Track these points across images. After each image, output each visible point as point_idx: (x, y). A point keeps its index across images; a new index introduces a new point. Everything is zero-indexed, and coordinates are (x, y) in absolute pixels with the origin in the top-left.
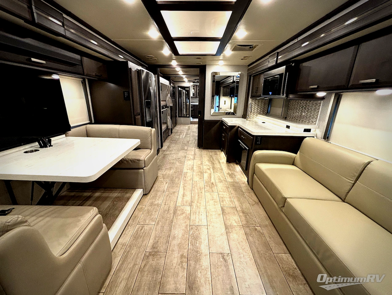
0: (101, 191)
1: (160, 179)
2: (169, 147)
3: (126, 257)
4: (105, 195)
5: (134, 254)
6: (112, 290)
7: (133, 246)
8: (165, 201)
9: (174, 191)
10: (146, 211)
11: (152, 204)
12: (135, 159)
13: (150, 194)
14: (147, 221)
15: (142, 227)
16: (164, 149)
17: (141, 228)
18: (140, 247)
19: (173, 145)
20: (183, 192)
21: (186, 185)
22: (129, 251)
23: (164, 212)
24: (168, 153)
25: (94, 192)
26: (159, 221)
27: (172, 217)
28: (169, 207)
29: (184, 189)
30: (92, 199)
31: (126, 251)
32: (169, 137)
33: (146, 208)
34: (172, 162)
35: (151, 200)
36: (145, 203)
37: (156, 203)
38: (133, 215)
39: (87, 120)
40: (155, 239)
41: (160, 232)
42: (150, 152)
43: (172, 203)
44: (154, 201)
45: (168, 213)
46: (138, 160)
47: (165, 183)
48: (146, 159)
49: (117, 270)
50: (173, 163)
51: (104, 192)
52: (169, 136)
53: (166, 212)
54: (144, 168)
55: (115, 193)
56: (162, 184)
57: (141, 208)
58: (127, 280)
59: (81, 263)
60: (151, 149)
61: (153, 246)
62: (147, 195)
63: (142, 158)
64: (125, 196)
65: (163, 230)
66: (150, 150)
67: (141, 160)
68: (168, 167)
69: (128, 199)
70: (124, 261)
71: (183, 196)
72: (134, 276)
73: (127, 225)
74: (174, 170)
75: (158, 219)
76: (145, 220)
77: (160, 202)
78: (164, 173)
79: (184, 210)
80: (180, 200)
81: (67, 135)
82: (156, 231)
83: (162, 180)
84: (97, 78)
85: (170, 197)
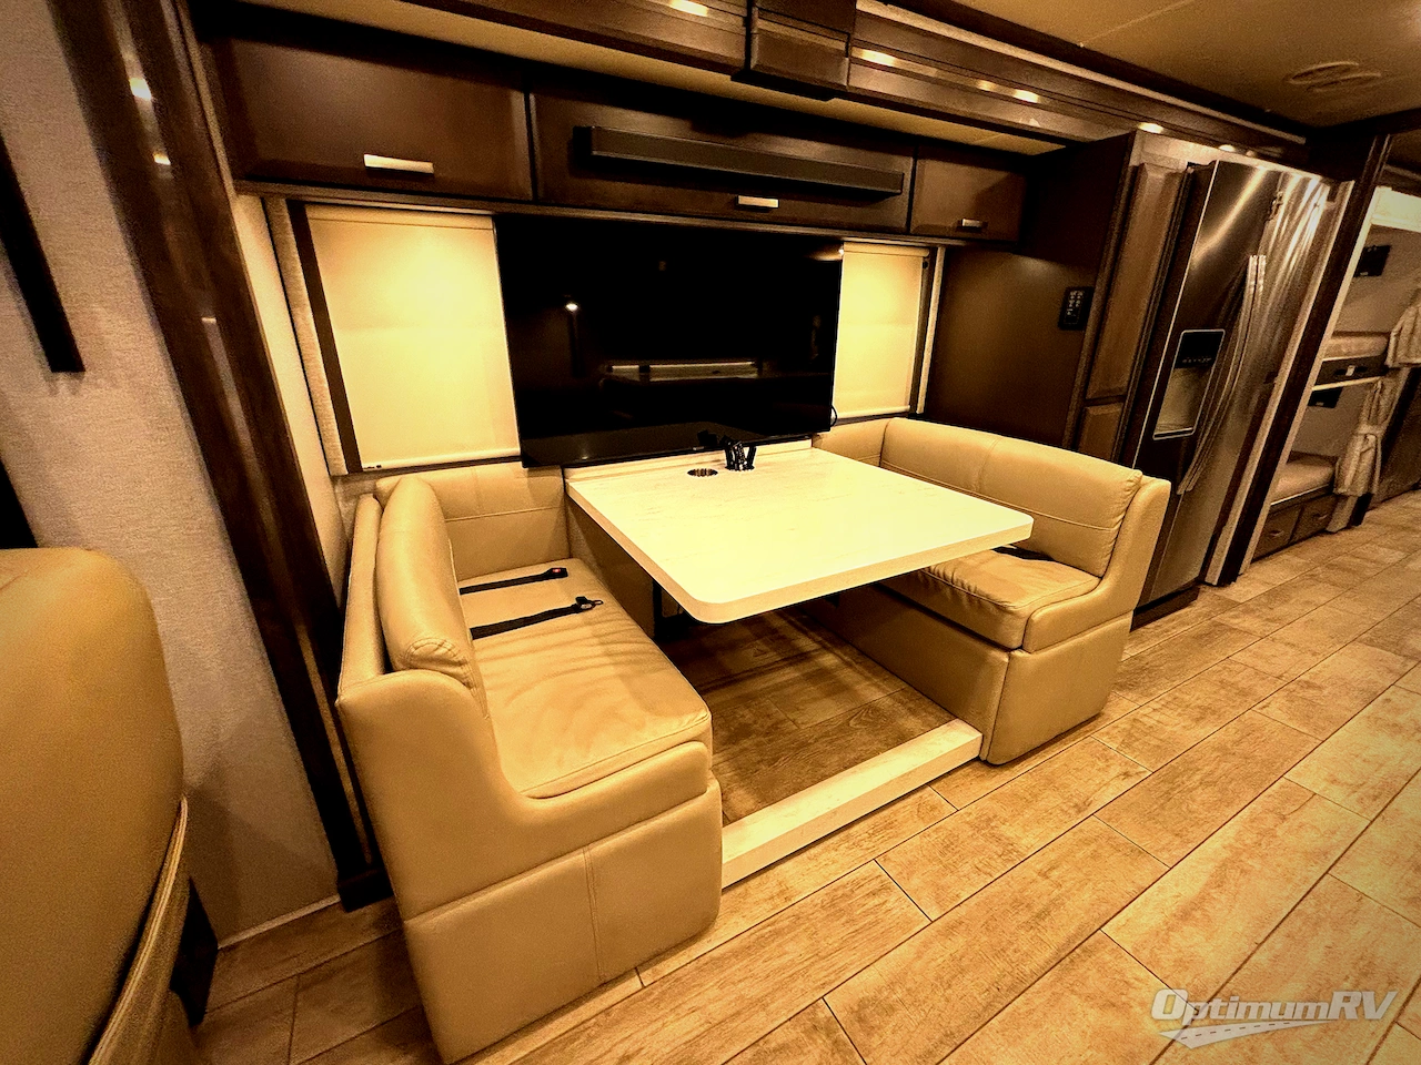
0: (845, 654)
1: (1104, 735)
2: (1276, 594)
3: (761, 943)
4: (848, 676)
5: (787, 958)
6: (662, 1006)
7: (804, 927)
8: (1053, 856)
9: (1146, 844)
10: (942, 835)
11: (985, 824)
12: (987, 596)
13: (1006, 775)
14: (916, 881)
15: (884, 888)
16: (1233, 597)
17: (875, 885)
18: (819, 956)
19: (1321, 594)
20: (1197, 887)
21: (1255, 864)
22: (778, 933)
23: (1018, 904)
24: (1247, 622)
25: (825, 647)
26: (963, 928)
27: (1034, 966)
28: (1056, 903)
29: (1218, 880)
30: (807, 668)
31: (773, 924)
32: (1326, 538)
33: (949, 823)
34: (1244, 684)
35: (996, 806)
36: (960, 798)
37: (1008, 831)
38: (885, 813)
39: (903, 403)
40: (891, 986)
41: (931, 976)
42: (1085, 588)
43: (1087, 896)
44: (1004, 815)
45: (1029, 926)
46: (997, 606)
47: (1116, 770)
48: (1036, 617)
49: (712, 959)
50: (1244, 693)
51: (849, 665)
52: (1323, 532)
53: (1024, 917)
54: (1017, 653)
55: (879, 687)
56: (1101, 764)
57: (933, 808)
58: (706, 1026)
59: (587, 854)
60: (1101, 578)
61: (862, 1004)
62: (993, 772)
63: (1021, 605)
64: (901, 721)
65: (950, 986)
66: (1096, 580)
67: (1011, 613)
68: (1198, 695)
69: (902, 738)
70: (746, 951)
71: (1185, 915)
72: (730, 1041)
73: (842, 835)
74: (1229, 735)
75: (962, 911)
76: (910, 868)
77: (1029, 841)
78: (1145, 719)
79: (1133, 993)
80: (1145, 916)
81: (818, 442)
82: (919, 956)
83: (1114, 746)
84: (962, 239)
85: (1095, 856)
